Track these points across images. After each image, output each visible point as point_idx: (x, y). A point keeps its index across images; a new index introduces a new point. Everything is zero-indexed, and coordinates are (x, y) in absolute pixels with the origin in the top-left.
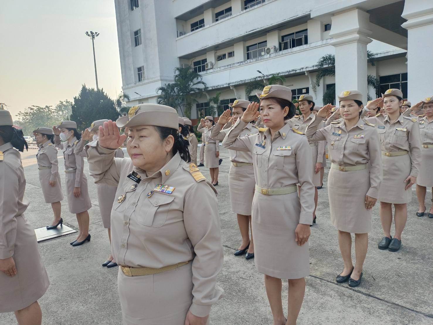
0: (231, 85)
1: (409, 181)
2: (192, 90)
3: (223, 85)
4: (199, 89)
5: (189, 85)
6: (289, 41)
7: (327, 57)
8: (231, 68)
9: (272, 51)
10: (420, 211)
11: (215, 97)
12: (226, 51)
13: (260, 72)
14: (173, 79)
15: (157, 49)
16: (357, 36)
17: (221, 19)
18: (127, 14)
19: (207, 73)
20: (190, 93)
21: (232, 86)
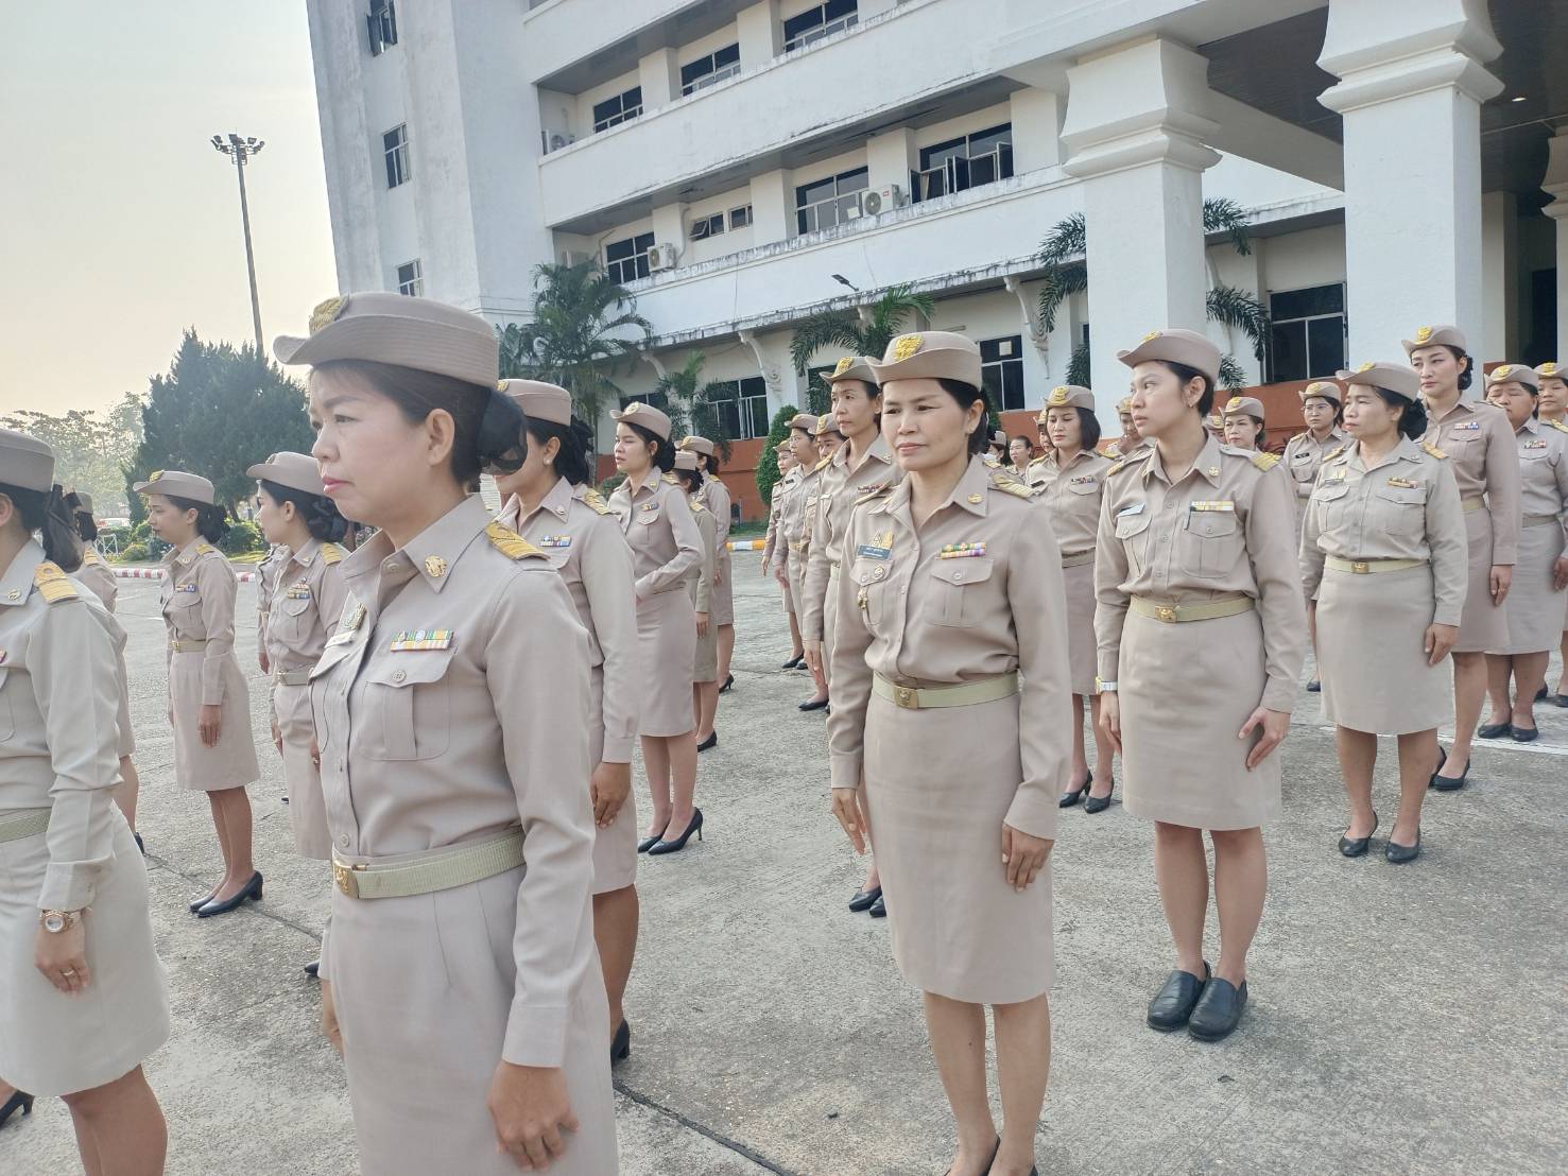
0: (741, 327)
1: (1260, 729)
2: (598, 346)
3: (713, 329)
4: (624, 344)
5: (587, 330)
6: (946, 166)
7: (1075, 223)
8: (739, 268)
9: (887, 202)
10: (1354, 835)
11: (682, 371)
12: (723, 205)
13: (844, 281)
14: (529, 306)
15: (468, 195)
16: (1160, 138)
17: (702, 86)
18: (355, 70)
19: (655, 286)
20: (594, 357)
21: (747, 331)
